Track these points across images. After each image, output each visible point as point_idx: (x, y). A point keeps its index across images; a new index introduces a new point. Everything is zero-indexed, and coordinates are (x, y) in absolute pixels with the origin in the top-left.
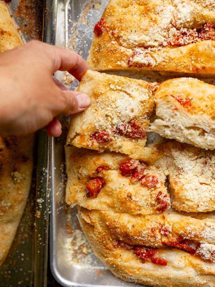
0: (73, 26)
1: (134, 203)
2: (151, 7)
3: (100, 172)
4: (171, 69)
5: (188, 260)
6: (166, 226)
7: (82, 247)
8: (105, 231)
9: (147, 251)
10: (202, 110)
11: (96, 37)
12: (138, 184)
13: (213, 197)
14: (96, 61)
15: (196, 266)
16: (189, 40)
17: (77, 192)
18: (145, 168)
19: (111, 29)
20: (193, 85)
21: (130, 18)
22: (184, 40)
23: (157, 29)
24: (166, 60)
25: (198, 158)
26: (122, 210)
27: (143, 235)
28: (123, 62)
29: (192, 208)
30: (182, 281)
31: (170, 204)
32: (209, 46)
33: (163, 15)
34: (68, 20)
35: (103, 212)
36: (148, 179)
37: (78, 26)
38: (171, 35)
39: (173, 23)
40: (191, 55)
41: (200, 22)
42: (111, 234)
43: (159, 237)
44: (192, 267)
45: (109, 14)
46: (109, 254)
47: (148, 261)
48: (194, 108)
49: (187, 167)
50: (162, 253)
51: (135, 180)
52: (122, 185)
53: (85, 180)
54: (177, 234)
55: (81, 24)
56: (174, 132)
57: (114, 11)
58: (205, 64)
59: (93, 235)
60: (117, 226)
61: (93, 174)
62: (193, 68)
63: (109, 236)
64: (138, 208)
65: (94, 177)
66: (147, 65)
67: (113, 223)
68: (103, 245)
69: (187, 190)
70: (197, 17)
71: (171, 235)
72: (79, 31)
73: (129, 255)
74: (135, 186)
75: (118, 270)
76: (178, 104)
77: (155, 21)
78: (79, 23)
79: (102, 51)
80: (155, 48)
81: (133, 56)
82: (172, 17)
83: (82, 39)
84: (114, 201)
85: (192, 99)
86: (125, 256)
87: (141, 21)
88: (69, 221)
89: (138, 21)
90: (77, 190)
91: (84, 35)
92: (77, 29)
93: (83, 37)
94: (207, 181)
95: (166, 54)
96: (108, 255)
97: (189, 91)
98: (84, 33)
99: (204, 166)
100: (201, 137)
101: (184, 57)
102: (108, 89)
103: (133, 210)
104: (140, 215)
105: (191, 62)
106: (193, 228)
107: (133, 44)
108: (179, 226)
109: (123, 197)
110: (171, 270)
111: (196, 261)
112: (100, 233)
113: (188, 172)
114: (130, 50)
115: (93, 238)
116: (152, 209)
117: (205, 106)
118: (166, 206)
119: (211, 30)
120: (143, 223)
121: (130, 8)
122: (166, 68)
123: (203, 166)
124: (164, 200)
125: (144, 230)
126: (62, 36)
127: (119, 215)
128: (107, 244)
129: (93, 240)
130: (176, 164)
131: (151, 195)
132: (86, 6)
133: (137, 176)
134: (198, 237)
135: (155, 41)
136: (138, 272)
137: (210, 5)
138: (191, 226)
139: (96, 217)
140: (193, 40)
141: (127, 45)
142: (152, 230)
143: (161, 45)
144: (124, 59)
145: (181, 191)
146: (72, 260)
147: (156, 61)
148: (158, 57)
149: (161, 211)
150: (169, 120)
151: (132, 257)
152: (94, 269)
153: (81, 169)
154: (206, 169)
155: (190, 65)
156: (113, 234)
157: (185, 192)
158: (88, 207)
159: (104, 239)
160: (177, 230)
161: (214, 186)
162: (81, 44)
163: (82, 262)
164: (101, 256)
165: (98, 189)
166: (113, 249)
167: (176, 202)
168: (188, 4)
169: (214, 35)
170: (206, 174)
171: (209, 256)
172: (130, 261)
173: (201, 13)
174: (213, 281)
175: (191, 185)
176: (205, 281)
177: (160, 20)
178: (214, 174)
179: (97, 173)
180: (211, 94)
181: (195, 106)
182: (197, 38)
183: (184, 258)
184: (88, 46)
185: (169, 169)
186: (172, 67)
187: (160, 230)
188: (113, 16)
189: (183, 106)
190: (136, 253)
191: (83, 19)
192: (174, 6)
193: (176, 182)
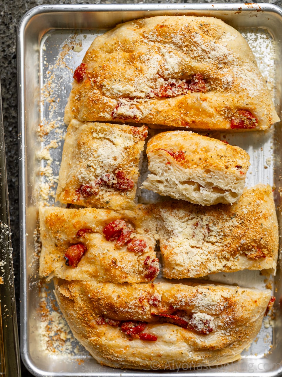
0: (49, 69)
1: (120, 270)
2: (136, 56)
3: (81, 236)
4: (159, 123)
5: (180, 333)
6: (155, 295)
7: (59, 332)
8: (86, 306)
9: (135, 325)
10: (196, 164)
11: (76, 83)
12: (125, 249)
13: (205, 261)
14: (76, 111)
15: (189, 340)
16: (178, 91)
17: (54, 262)
18: (132, 231)
19: (93, 76)
20: (186, 138)
21: (114, 65)
22: (173, 92)
23: (143, 79)
24: (153, 113)
25: (189, 219)
26: (106, 279)
27: (130, 307)
28: (106, 114)
29: (183, 273)
30: (174, 359)
31: (159, 269)
32: (197, 100)
33: (149, 64)
34: (43, 62)
35: (85, 283)
36: (135, 243)
37: (54, 70)
38: (158, 86)
39: (160, 73)
40: (180, 108)
41: (189, 74)
42: (94, 308)
43: (147, 307)
44: (185, 342)
45: (91, 59)
46: (92, 333)
47: (136, 338)
48: (187, 162)
49: (177, 229)
50: (151, 328)
51: (121, 244)
52: (106, 251)
53: (64, 248)
54: (168, 304)
55: (58, 68)
56: (168, 188)
57: (96, 56)
58: (195, 118)
59: (73, 313)
60: (100, 297)
61: (74, 239)
62: (182, 122)
63: (91, 311)
64: (124, 275)
65: (74, 243)
66: (133, 117)
67: (96, 294)
68: (85, 323)
69: (177, 254)
70: (186, 68)
71: (160, 305)
72: (56, 75)
73: (114, 333)
74: (120, 251)
75: (102, 351)
76: (171, 158)
77: (141, 71)
78: (55, 67)
79: (83, 100)
80: (141, 100)
81: (117, 108)
82: (159, 67)
83: (59, 85)
84: (96, 269)
85: (185, 152)
86: (111, 334)
87: (126, 69)
88: (43, 302)
89: (122, 69)
90: (54, 259)
91: (62, 80)
92: (53, 73)
93: (60, 82)
94: (198, 244)
95: (153, 106)
96: (90, 334)
97: (182, 144)
98: (62, 78)
99: (195, 228)
100: (197, 193)
101: (172, 110)
102: (90, 138)
103: (119, 278)
104: (126, 284)
105: (180, 115)
106: (183, 295)
107: (117, 94)
108: (169, 294)
109: (107, 263)
110: (161, 345)
111: (189, 335)
112: (81, 308)
113: (178, 234)
114: (114, 101)
115: (73, 315)
116: (140, 277)
117: (198, 159)
118: (155, 271)
119: (200, 82)
120: (130, 292)
121: (114, 54)
122: (154, 121)
123: (194, 227)
124: (152, 265)
125: (131, 300)
126: (35, 81)
127: (103, 285)
128: (89, 321)
129: (72, 319)
130: (166, 226)
131: (138, 261)
132: (64, 47)
133: (123, 239)
134: (189, 305)
135: (142, 91)
136: (125, 352)
137: (198, 57)
138: (182, 293)
139: (77, 290)
140: (182, 92)
141: (110, 95)
142: (140, 299)
143: (148, 96)
144: (108, 110)
145: (171, 255)
146: (47, 349)
147: (143, 114)
148: (145, 109)
149: (149, 278)
150: (162, 174)
151: (118, 335)
152: (74, 359)
153: (58, 234)
154: (197, 231)
155: (179, 118)
156: (96, 307)
157: (175, 256)
158: (67, 278)
159: (85, 315)
160: (167, 298)
161: (206, 249)
162: (59, 90)
163: (59, 351)
164: (82, 337)
165: (79, 256)
166: (96, 326)
167: (166, 269)
168: (175, 54)
169: (204, 88)
170: (197, 236)
171: (202, 327)
172: (116, 339)
173: (189, 64)
174: (209, 358)
175: (181, 249)
176: (200, 358)
177: (146, 70)
178: (206, 237)
179: (78, 238)
180: (205, 146)
181: (188, 159)
182: (187, 90)
183: (176, 332)
184: (66, 93)
185: (159, 233)
186: (159, 120)
187: (149, 300)
188: (95, 61)
189: (176, 160)
190: (122, 329)
191: (61, 62)
192: (161, 55)
193: (166, 246)
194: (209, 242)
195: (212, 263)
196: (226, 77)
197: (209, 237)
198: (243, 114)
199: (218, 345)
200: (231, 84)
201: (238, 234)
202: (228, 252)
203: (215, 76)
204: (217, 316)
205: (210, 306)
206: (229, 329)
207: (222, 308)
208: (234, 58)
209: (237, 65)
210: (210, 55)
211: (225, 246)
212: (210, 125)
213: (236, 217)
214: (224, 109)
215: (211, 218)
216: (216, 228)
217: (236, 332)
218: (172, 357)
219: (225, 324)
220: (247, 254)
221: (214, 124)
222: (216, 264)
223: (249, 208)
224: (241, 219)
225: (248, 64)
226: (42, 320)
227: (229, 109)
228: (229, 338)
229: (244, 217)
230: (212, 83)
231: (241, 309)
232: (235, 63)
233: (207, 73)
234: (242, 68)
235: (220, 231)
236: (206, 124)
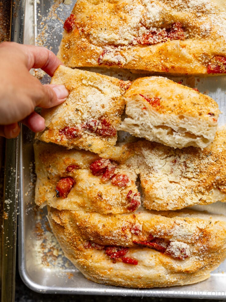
0: (43, 20)
1: (105, 202)
2: (121, 6)
3: (70, 171)
4: (141, 68)
5: (159, 258)
6: (136, 225)
7: (52, 250)
8: (75, 232)
9: (118, 251)
10: (170, 109)
11: (66, 33)
12: (109, 183)
13: (182, 195)
14: (66, 58)
15: (166, 265)
16: (159, 39)
17: (47, 193)
18: (116, 167)
19: (81, 26)
20: (162, 85)
21: (100, 15)
22: (154, 39)
23: (126, 28)
24: (136, 59)
25: (167, 157)
26: (92, 209)
27: (114, 235)
28: (93, 60)
29: (162, 206)
30: (153, 280)
31: (141, 203)
32: (177, 46)
33: (132, 14)
34: (37, 14)
35: (74, 212)
36: (119, 178)
37: (47, 21)
38: (141, 34)
39: (142, 22)
40: (161, 54)
41: (169, 22)
43: (130, 236)
44: (163, 266)
45: (80, 10)
46: (80, 255)
47: (119, 261)
48: (162, 107)
49: (157, 166)
50: (133, 253)
51: (106, 179)
52: (92, 185)
53: (55, 180)
54: (148, 233)
55: (51, 19)
56: (143, 131)
57: (84, 7)
58: (174, 63)
59: (63, 237)
60: (87, 226)
61: (64, 173)
62: (162, 68)
63: (79, 237)
64: (108, 207)
65: (64, 177)
66: (117, 63)
67: (84, 223)
68: (74, 247)
69: (156, 189)
70: (166, 17)
71: (141, 234)
72: (49, 26)
73: (100, 256)
74: (105, 185)
75: (89, 271)
76: (147, 104)
77: (125, 20)
78: (48, 18)
79: (72, 48)
80: (125, 47)
81: (103, 54)
82: (141, 16)
83: (52, 34)
84: (84, 201)
85: (161, 98)
86: (96, 256)
87: (111, 19)
88: (38, 223)
89: (108, 19)
90: (47, 191)
91: (54, 30)
92: (46, 24)
93: (52, 32)
94: (176, 179)
95: (136, 53)
96: (79, 256)
97: (158, 90)
98: (53, 28)
99: (174, 165)
100: (170, 136)
101: (153, 56)
102: (80, 84)
103: (104, 210)
104: (110, 214)
105: (160, 61)
106: (162, 226)
107: (103, 42)
108: (149, 224)
109: (93, 196)
110: (142, 269)
111: (167, 260)
112: (70, 234)
113: (158, 170)
114: (100, 48)
115: (63, 239)
116: (123, 208)
117: (173, 105)
118: (136, 204)
119: (180, 30)
120: (114, 222)
121: (100, 5)
122: (136, 67)
123: (172, 164)
124: (134, 198)
125: (115, 229)
126: (31, 30)
127: (90, 215)
128: (78, 245)
129: (63, 242)
130: (147, 163)
131: (121, 194)
133: (108, 175)
134: (167, 235)
135: (125, 39)
136: (109, 273)
137: (178, 6)
138: (161, 224)
139: (66, 218)
140: (162, 40)
141: (97, 43)
142: (122, 229)
143: (131, 44)
144: (94, 57)
145: (151, 190)
146: (42, 263)
147: (126, 60)
148: (128, 55)
149: (131, 210)
150: (138, 119)
151: (103, 258)
152: (65, 272)
153: (50, 169)
154: (175, 168)
155: (160, 64)
156: (83, 234)
158: (58, 207)
159: (74, 240)
160: (147, 228)
161: (184, 185)
162: (51, 39)
163: (52, 265)
164: (71, 257)
165: (69, 188)
166: (84, 249)
167: (147, 201)
168: (157, 4)
169: (183, 35)
170: (175, 172)
171: (178, 254)
172: (101, 261)
173: (170, 13)
174: (184, 279)
175: (160, 183)
176: (175, 280)
177: (130, 19)
178: (183, 173)
179: (67, 173)
180: (179, 94)
181: (163, 105)
182: (166, 38)
183: (155, 257)
184: (58, 42)
185: (140, 168)
186: (141, 66)
187: (131, 229)
188: (83, 12)
189: (152, 106)
190: (107, 253)
191: (53, 14)
192: (143, 5)
193: (146, 181)
194: (186, 178)
195: (189, 197)
196: (204, 25)
197: (186, 173)
198: (220, 60)
199: (193, 270)
200: (209, 32)
201: (214, 171)
202: (204, 187)
203: (194, 24)
204: (193, 244)
205: (187, 236)
206: (203, 255)
207: (197, 238)
208: (212, 7)
209: (214, 14)
210: (189, 5)
211: (201, 182)
212: (188, 70)
213: (211, 155)
214: (202, 55)
215: (188, 156)
216: (193, 165)
217: (209, 258)
218: (151, 279)
219: (199, 251)
220: (220, 188)
221: (192, 69)
222: (192, 198)
223: (224, 147)
224: (216, 157)
225: (224, 13)
226: (37, 239)
227: (206, 55)
228: (203, 263)
229: (219, 155)
230: (190, 31)
231: (214, 239)
232: (213, 12)
233: (186, 22)
234: (218, 17)
235: (197, 167)
236: (185, 69)
